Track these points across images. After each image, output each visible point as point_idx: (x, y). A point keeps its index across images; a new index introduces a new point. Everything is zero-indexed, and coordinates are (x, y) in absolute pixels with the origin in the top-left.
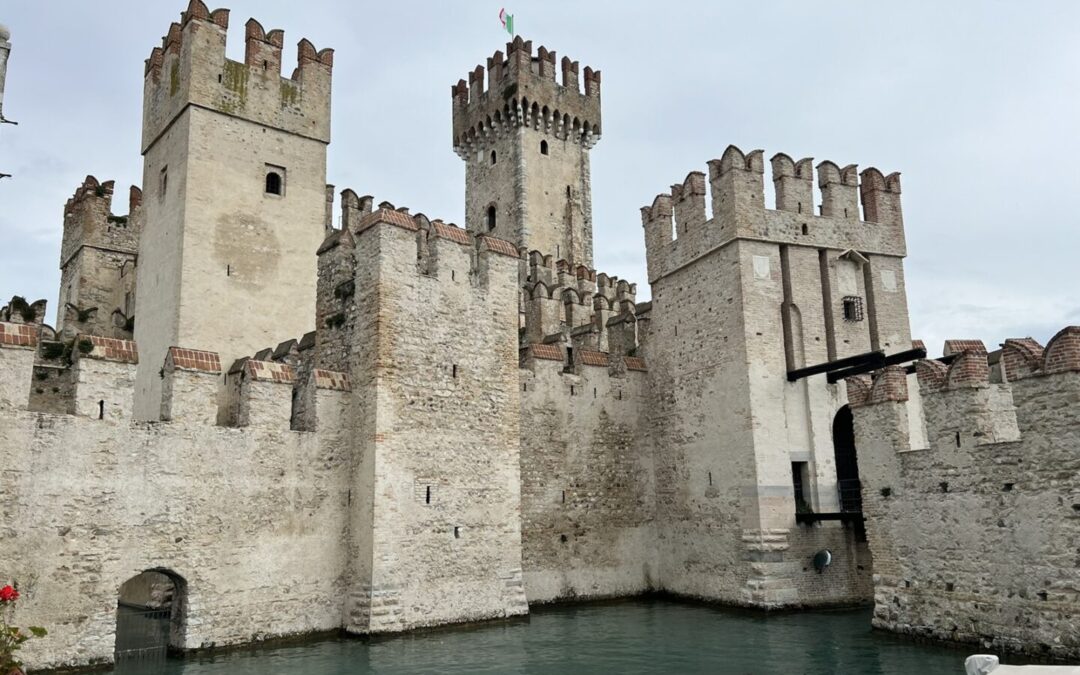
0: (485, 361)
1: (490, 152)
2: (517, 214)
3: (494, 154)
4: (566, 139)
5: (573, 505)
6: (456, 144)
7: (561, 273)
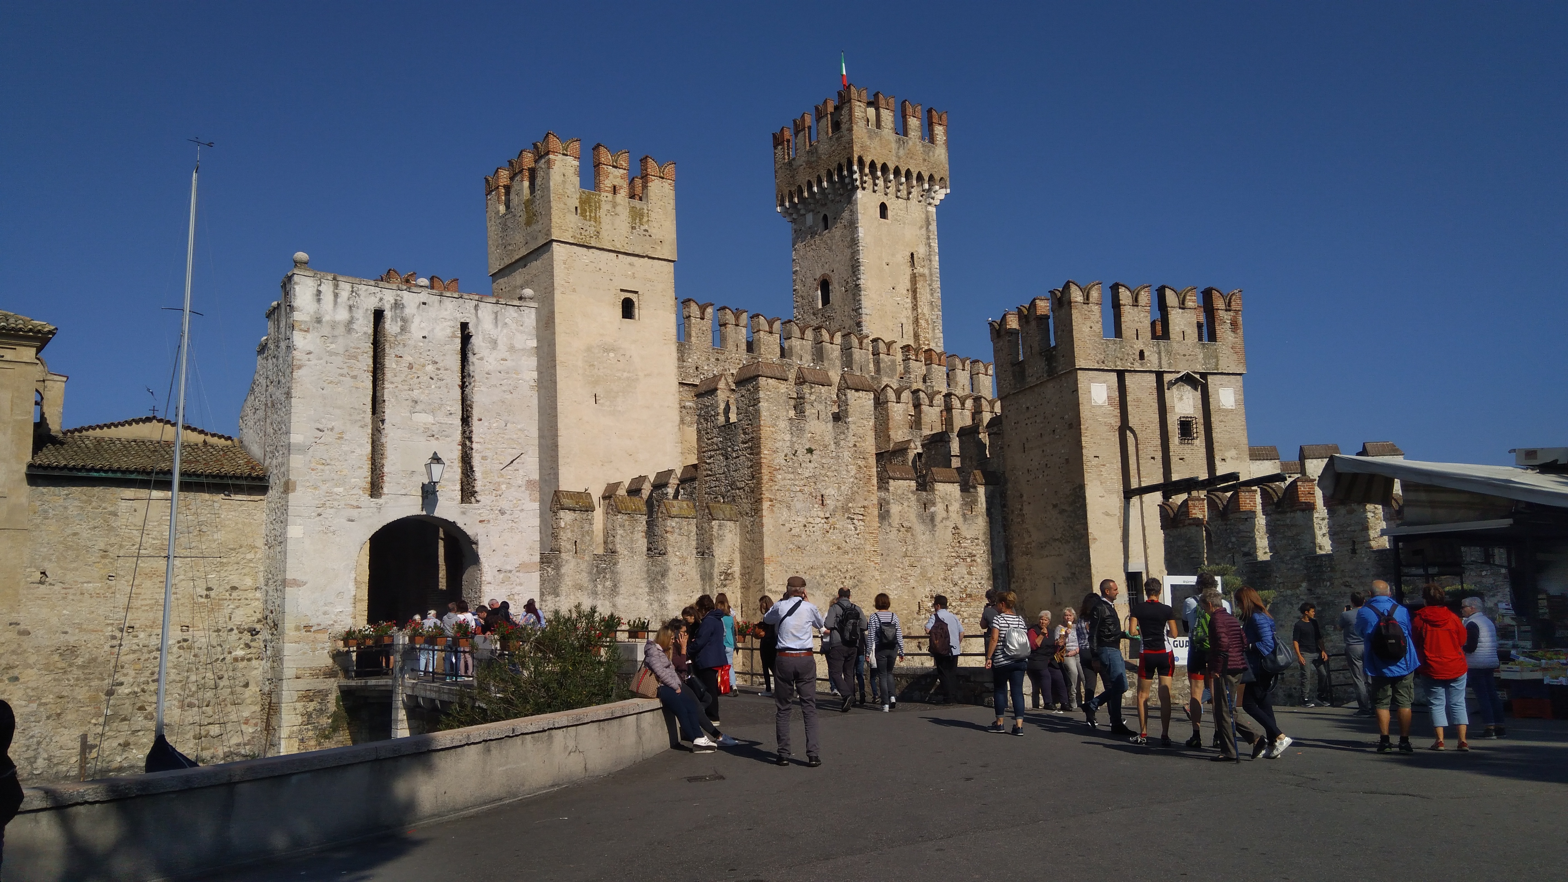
0: (849, 489)
1: (822, 215)
2: (854, 290)
3: (825, 218)
4: (908, 199)
7: (906, 360)
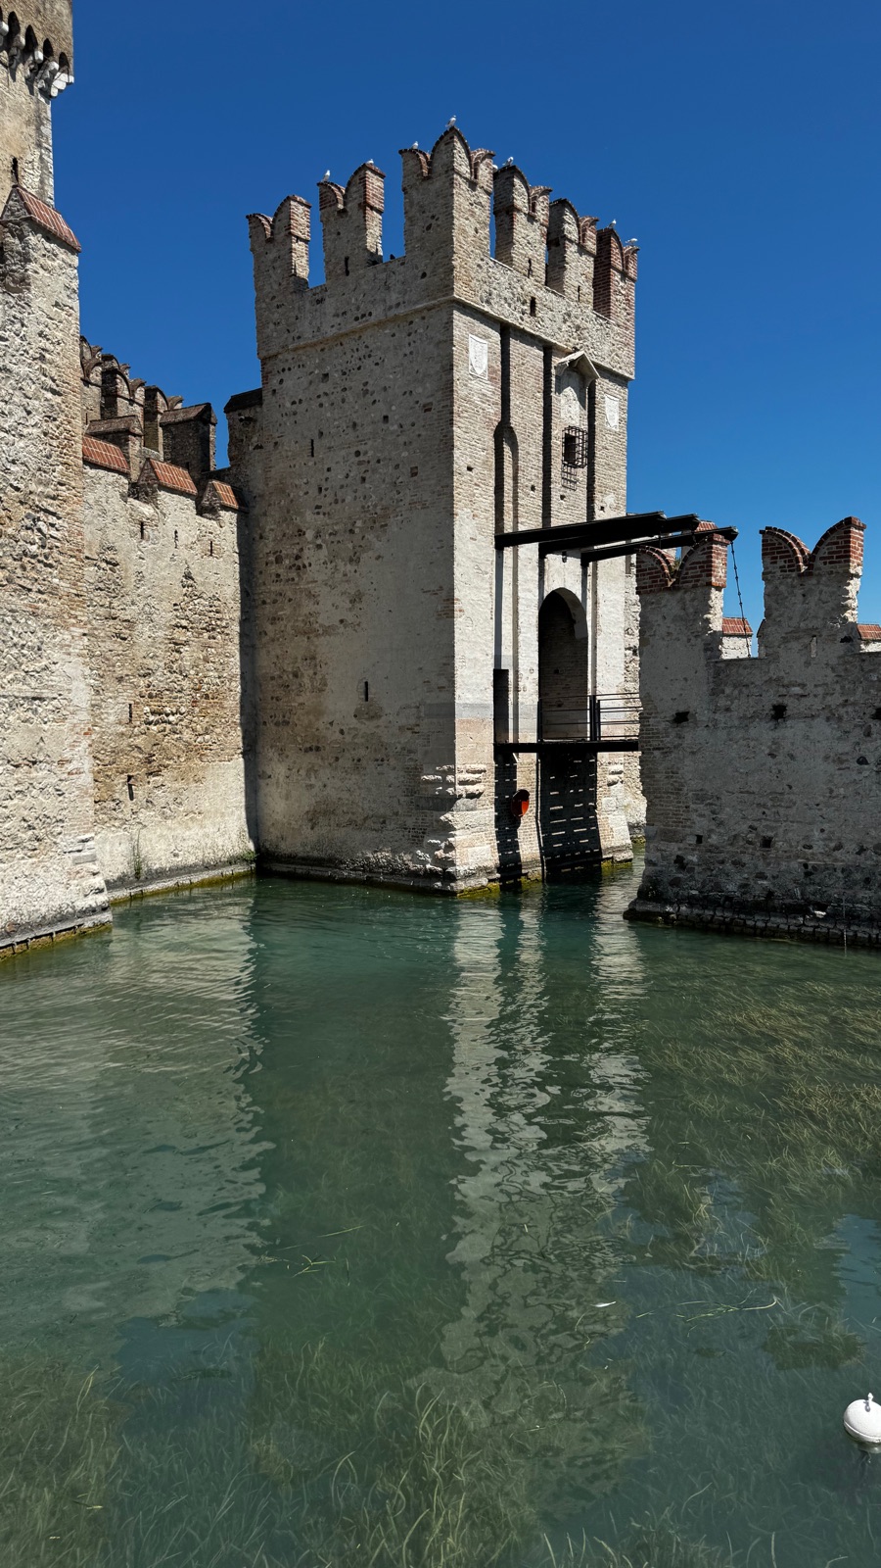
4: (10, 67)
5: (144, 727)
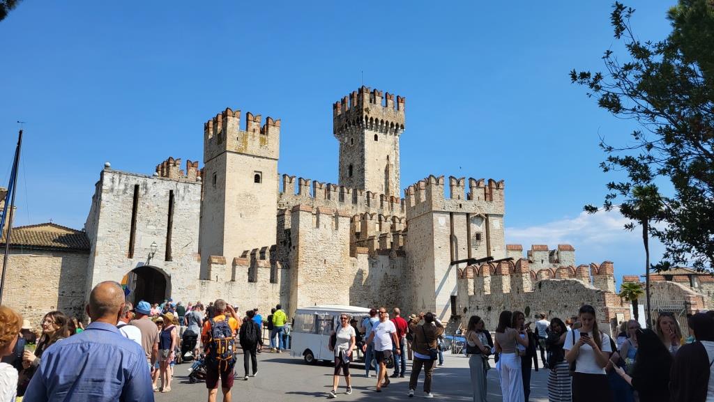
0: (337, 257)
2: (362, 171)
3: (352, 140)
4: (386, 133)
6: (335, 133)
7: (382, 200)
